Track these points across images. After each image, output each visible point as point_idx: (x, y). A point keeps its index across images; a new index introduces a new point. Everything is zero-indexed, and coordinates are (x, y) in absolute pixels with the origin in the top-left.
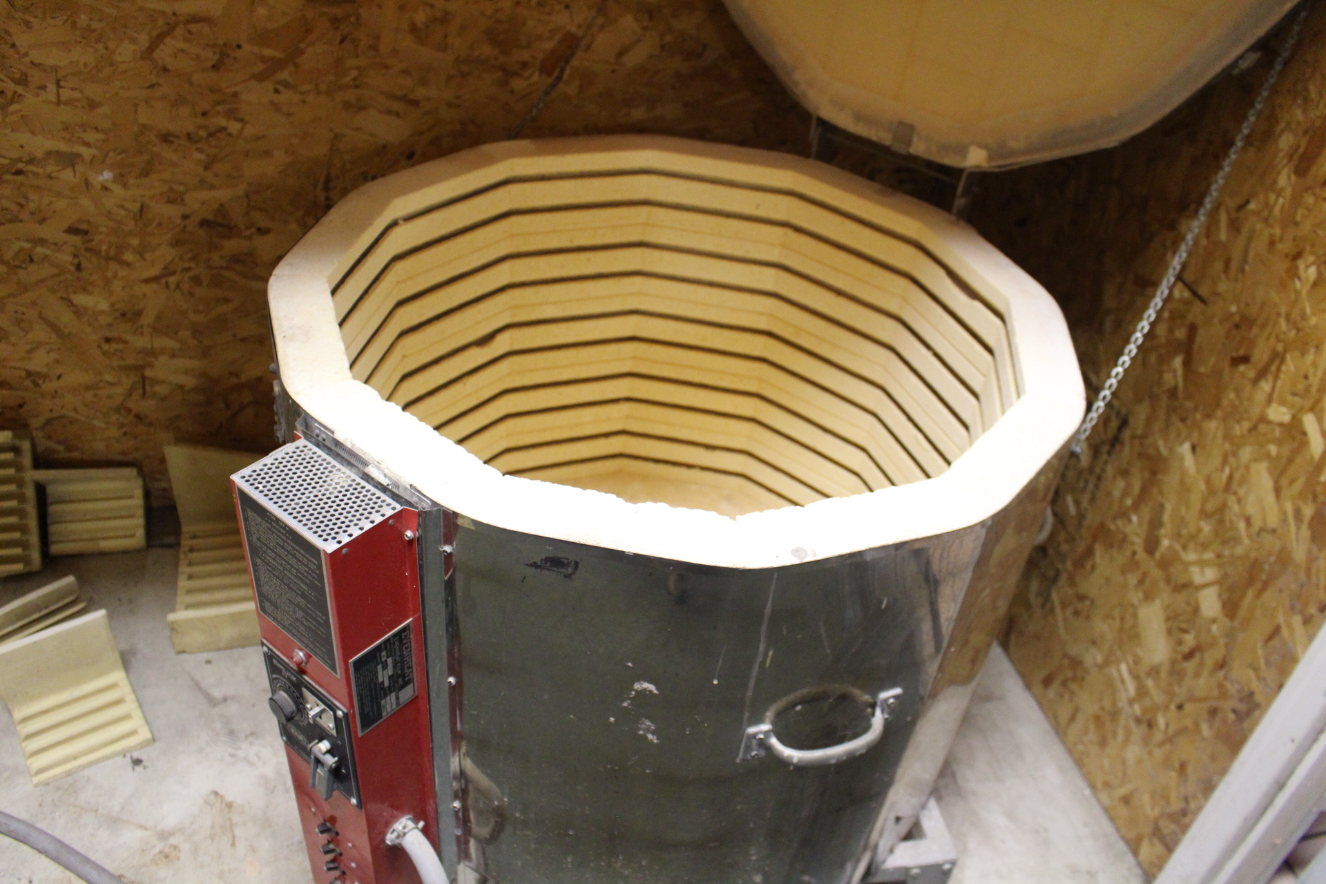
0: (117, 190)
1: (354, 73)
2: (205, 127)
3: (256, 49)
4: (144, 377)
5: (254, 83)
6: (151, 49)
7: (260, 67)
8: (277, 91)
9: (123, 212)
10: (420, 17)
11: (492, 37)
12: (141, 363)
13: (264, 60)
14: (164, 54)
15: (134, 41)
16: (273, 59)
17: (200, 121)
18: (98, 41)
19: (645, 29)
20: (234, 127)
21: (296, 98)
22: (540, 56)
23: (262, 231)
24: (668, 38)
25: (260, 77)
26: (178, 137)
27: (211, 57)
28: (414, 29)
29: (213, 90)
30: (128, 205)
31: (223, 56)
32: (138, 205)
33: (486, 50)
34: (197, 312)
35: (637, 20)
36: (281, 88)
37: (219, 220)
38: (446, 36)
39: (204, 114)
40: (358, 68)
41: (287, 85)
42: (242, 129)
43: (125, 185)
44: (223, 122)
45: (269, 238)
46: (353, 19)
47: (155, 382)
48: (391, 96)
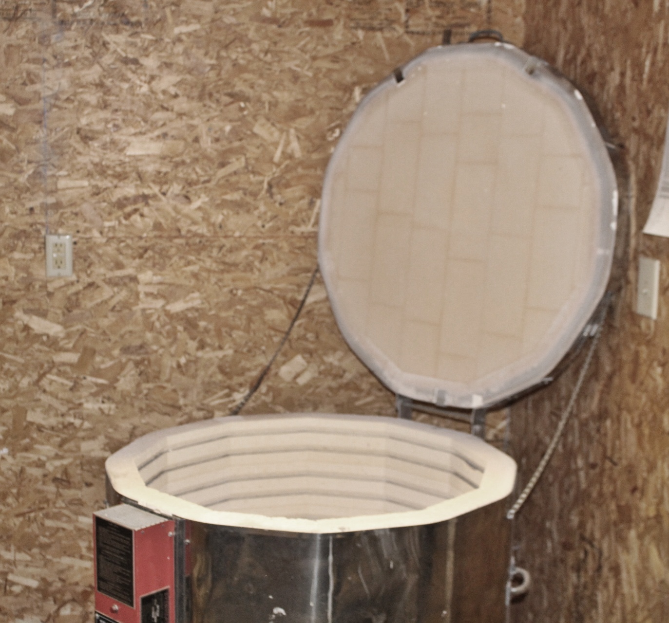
0: (10, 460)
1: (145, 392)
2: (63, 423)
3: (94, 379)
4: (7, 580)
5: (91, 398)
6: (38, 381)
7: (94, 390)
8: (103, 402)
9: (10, 473)
10: (183, 360)
11: (221, 369)
12: (6, 570)
13: (97, 385)
14: (44, 382)
15: (30, 376)
16: (102, 385)
17: (60, 419)
18: (12, 377)
19: (308, 362)
20: (77, 422)
21: (113, 406)
22: (249, 380)
23: (89, 485)
24: (322, 367)
25: (94, 395)
26: (47, 429)
27: (70, 384)
28: (179, 366)
29: (69, 401)
30: (14, 468)
31: (76, 383)
32: (19, 468)
33: (220, 377)
34: (44, 536)
35: (304, 358)
36: (105, 400)
37: (64, 478)
38: (196, 370)
39: (63, 415)
40: (149, 389)
41: (109, 399)
42: (82, 424)
43: (14, 456)
44: (72, 420)
45: (92, 489)
46: (146, 362)
47: (13, 584)
48: (166, 405)
